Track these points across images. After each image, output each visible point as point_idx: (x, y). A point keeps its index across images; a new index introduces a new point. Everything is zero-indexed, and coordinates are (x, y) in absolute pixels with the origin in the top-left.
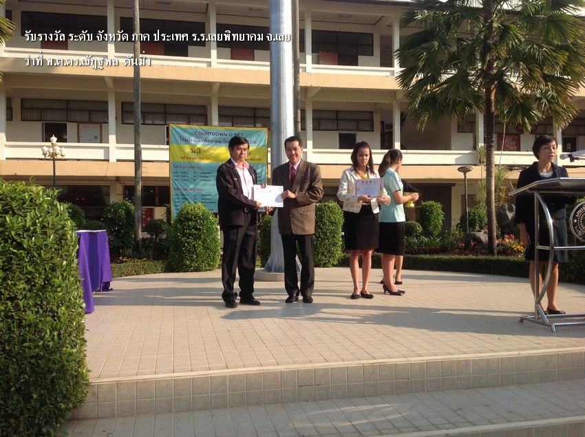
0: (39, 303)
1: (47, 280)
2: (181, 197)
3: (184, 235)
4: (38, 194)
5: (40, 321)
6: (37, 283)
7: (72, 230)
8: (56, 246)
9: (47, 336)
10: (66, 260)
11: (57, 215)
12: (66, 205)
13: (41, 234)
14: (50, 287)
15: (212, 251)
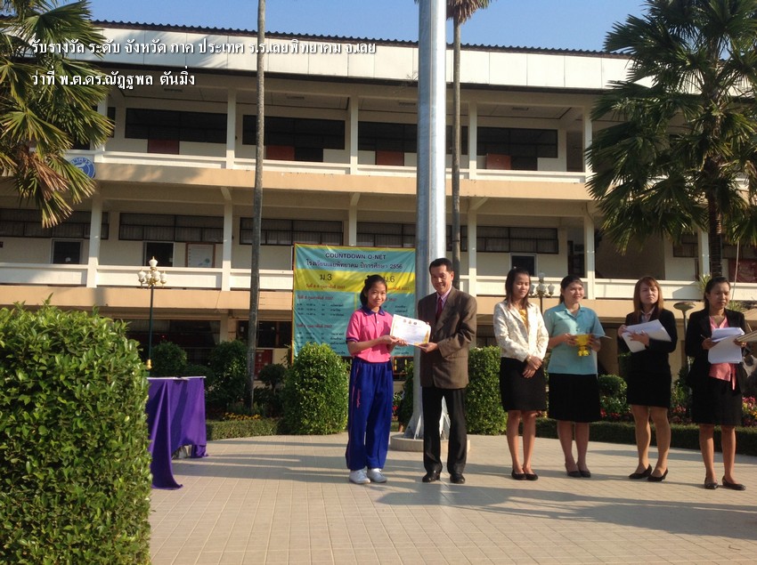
0: (89, 471)
1: (103, 442)
2: (305, 336)
3: (303, 385)
4: (101, 327)
5: (90, 496)
6: (89, 445)
7: (142, 375)
8: (118, 397)
9: (96, 517)
10: (130, 415)
11: (123, 355)
12: (137, 343)
13: (99, 380)
14: (105, 451)
15: (337, 407)
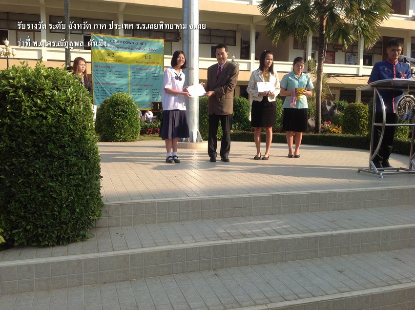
2: (100, 89)
3: (115, 116)
